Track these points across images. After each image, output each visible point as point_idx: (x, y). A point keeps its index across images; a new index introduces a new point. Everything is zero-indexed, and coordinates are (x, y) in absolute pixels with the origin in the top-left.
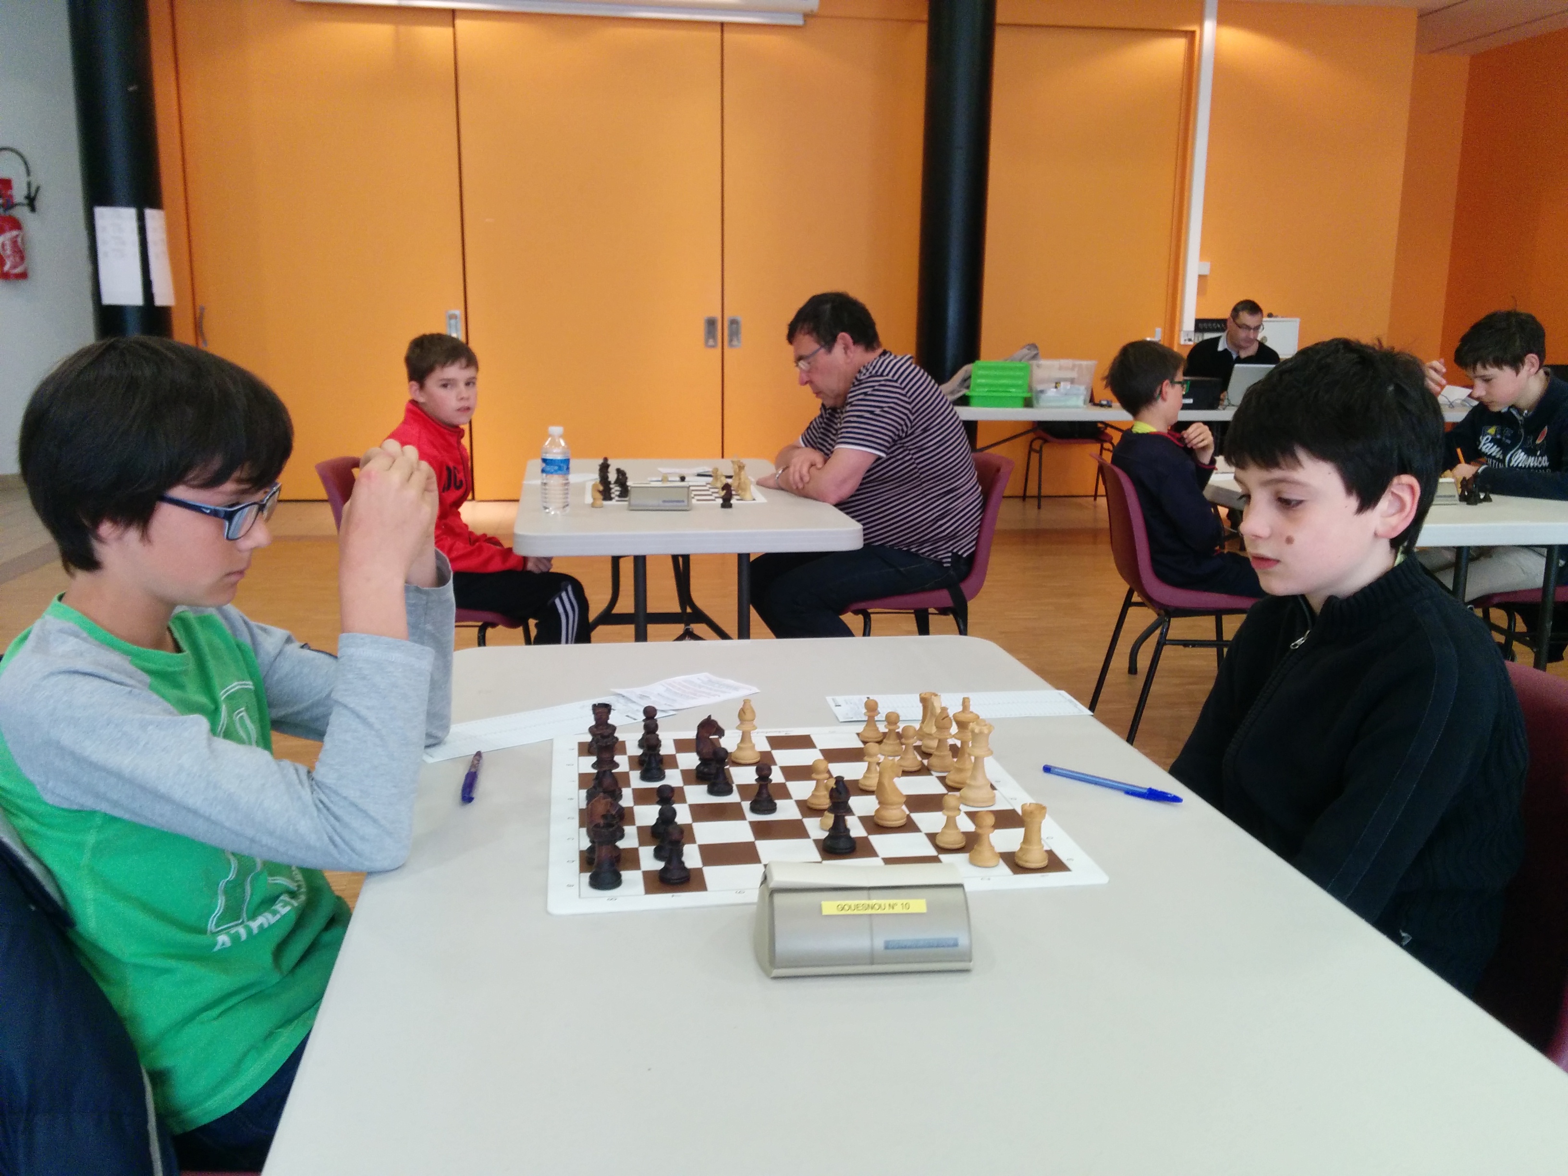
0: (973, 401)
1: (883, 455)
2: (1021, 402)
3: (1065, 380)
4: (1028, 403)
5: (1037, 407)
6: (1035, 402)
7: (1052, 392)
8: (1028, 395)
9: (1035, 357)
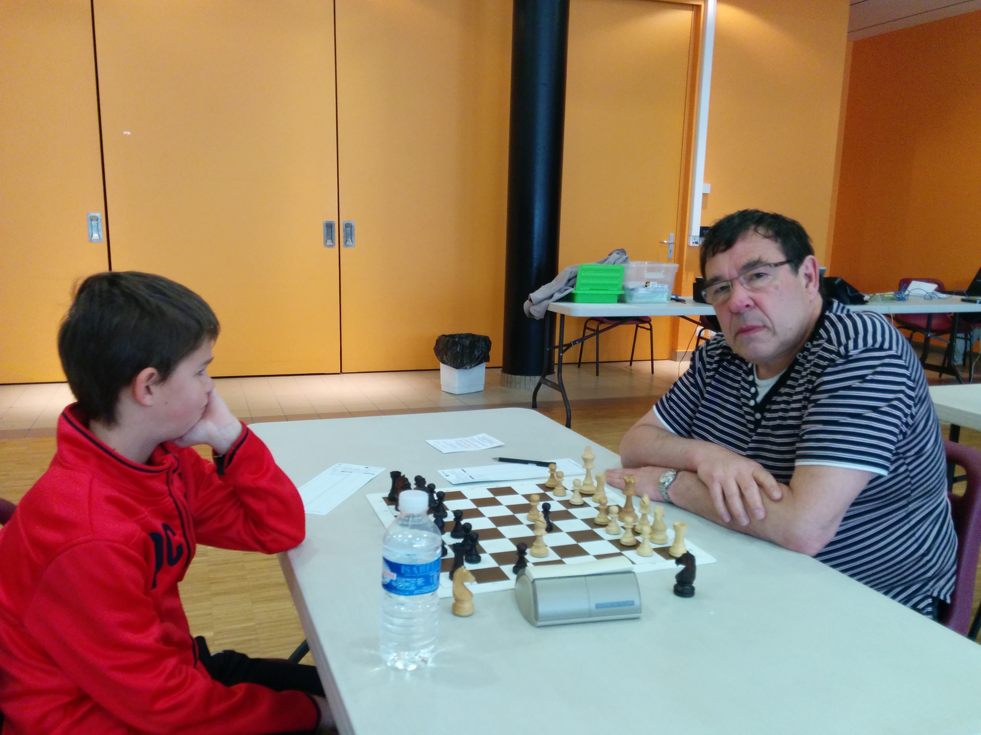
0: (577, 298)
1: (883, 472)
2: (616, 299)
3: (655, 280)
4: (621, 299)
5: (629, 303)
6: (628, 299)
7: (642, 291)
8: (622, 292)
9: (625, 261)
